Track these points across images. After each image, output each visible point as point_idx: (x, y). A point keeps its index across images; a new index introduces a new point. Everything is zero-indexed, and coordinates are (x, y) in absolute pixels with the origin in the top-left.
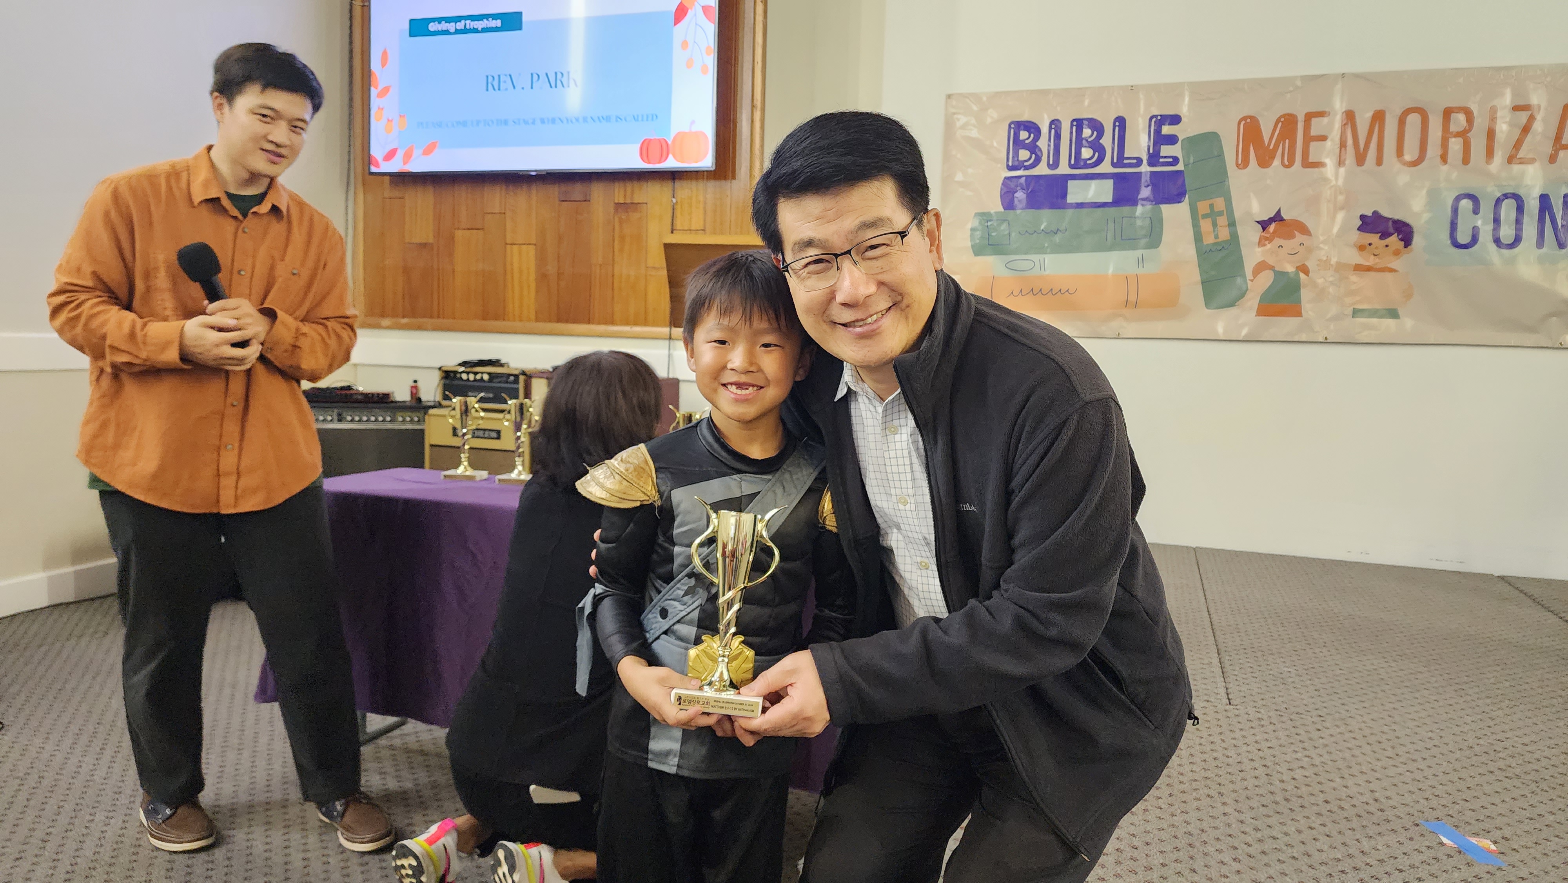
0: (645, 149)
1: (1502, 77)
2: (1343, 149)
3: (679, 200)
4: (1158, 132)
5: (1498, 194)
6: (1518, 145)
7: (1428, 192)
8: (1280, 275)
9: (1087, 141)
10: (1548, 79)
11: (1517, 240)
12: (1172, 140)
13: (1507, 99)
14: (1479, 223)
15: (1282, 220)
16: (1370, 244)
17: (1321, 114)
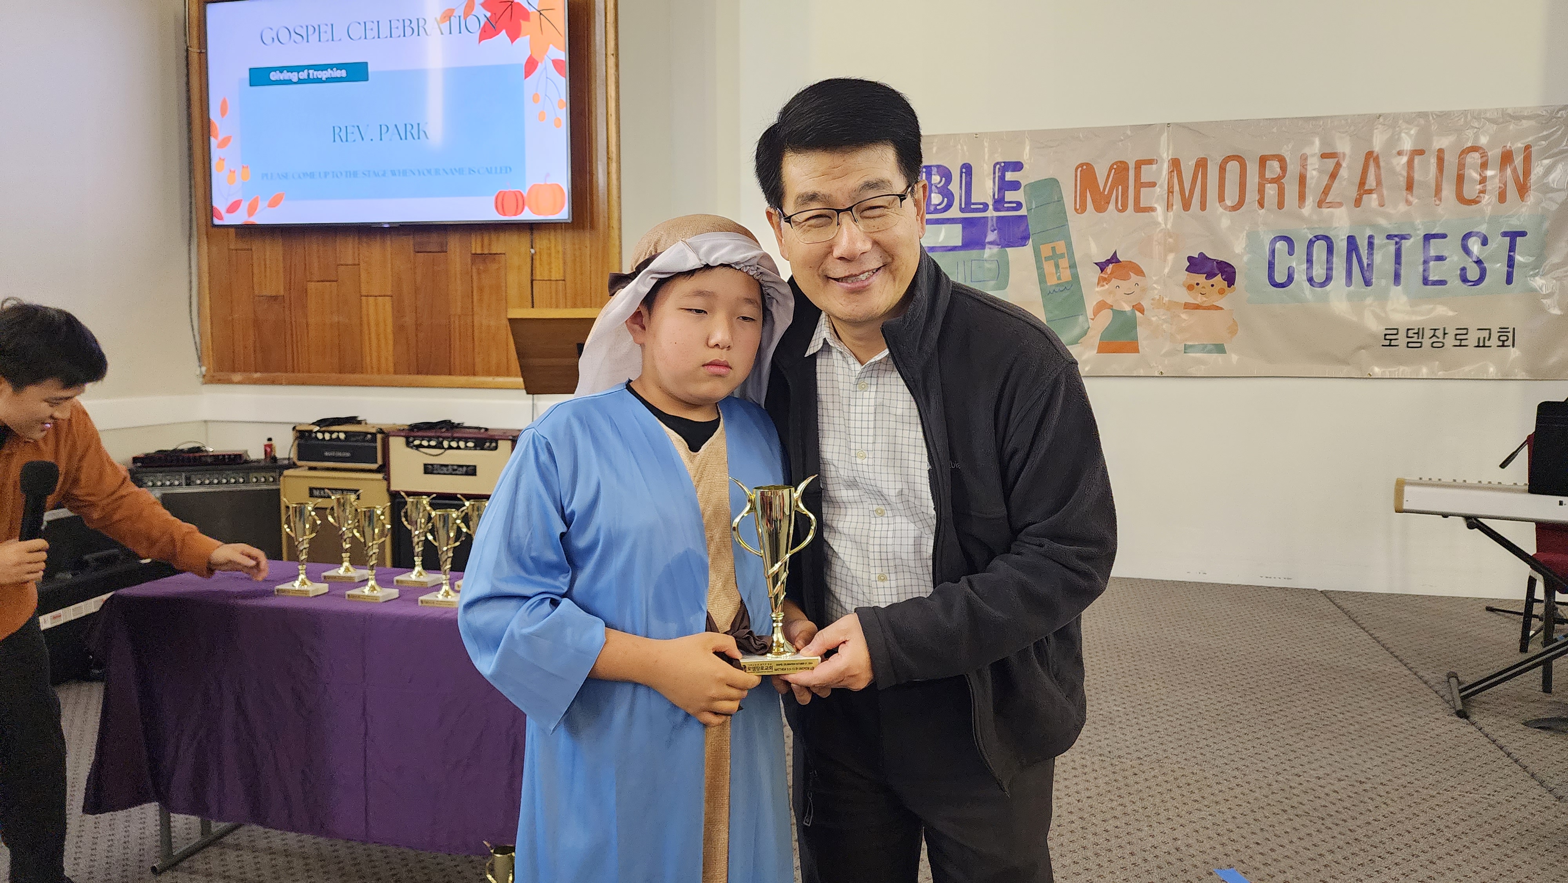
0: (500, 203)
1: (1311, 126)
2: (1170, 194)
3: (538, 250)
4: (1002, 178)
5: (1311, 236)
6: (1326, 191)
7: (1247, 236)
8: (1118, 313)
9: (936, 187)
10: (1352, 128)
11: (1329, 278)
12: (1015, 186)
13: (1315, 147)
14: (1294, 265)
15: (1118, 261)
16: (1198, 284)
17: (1150, 162)
